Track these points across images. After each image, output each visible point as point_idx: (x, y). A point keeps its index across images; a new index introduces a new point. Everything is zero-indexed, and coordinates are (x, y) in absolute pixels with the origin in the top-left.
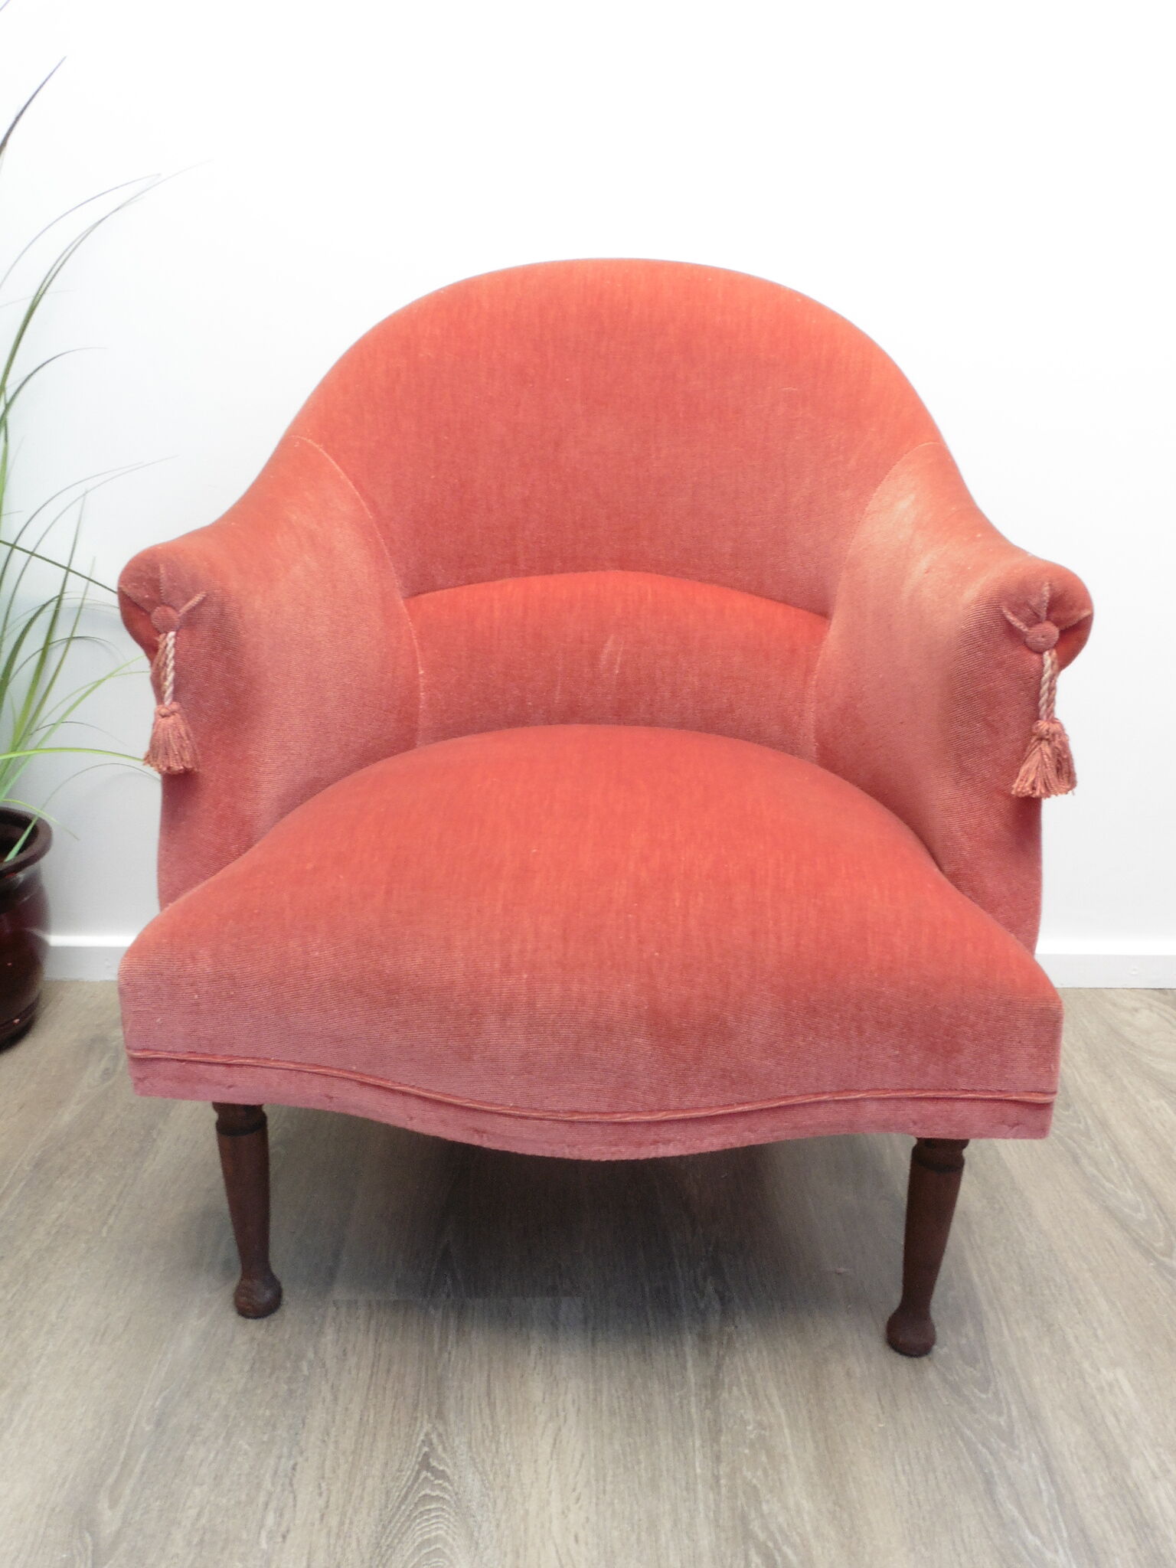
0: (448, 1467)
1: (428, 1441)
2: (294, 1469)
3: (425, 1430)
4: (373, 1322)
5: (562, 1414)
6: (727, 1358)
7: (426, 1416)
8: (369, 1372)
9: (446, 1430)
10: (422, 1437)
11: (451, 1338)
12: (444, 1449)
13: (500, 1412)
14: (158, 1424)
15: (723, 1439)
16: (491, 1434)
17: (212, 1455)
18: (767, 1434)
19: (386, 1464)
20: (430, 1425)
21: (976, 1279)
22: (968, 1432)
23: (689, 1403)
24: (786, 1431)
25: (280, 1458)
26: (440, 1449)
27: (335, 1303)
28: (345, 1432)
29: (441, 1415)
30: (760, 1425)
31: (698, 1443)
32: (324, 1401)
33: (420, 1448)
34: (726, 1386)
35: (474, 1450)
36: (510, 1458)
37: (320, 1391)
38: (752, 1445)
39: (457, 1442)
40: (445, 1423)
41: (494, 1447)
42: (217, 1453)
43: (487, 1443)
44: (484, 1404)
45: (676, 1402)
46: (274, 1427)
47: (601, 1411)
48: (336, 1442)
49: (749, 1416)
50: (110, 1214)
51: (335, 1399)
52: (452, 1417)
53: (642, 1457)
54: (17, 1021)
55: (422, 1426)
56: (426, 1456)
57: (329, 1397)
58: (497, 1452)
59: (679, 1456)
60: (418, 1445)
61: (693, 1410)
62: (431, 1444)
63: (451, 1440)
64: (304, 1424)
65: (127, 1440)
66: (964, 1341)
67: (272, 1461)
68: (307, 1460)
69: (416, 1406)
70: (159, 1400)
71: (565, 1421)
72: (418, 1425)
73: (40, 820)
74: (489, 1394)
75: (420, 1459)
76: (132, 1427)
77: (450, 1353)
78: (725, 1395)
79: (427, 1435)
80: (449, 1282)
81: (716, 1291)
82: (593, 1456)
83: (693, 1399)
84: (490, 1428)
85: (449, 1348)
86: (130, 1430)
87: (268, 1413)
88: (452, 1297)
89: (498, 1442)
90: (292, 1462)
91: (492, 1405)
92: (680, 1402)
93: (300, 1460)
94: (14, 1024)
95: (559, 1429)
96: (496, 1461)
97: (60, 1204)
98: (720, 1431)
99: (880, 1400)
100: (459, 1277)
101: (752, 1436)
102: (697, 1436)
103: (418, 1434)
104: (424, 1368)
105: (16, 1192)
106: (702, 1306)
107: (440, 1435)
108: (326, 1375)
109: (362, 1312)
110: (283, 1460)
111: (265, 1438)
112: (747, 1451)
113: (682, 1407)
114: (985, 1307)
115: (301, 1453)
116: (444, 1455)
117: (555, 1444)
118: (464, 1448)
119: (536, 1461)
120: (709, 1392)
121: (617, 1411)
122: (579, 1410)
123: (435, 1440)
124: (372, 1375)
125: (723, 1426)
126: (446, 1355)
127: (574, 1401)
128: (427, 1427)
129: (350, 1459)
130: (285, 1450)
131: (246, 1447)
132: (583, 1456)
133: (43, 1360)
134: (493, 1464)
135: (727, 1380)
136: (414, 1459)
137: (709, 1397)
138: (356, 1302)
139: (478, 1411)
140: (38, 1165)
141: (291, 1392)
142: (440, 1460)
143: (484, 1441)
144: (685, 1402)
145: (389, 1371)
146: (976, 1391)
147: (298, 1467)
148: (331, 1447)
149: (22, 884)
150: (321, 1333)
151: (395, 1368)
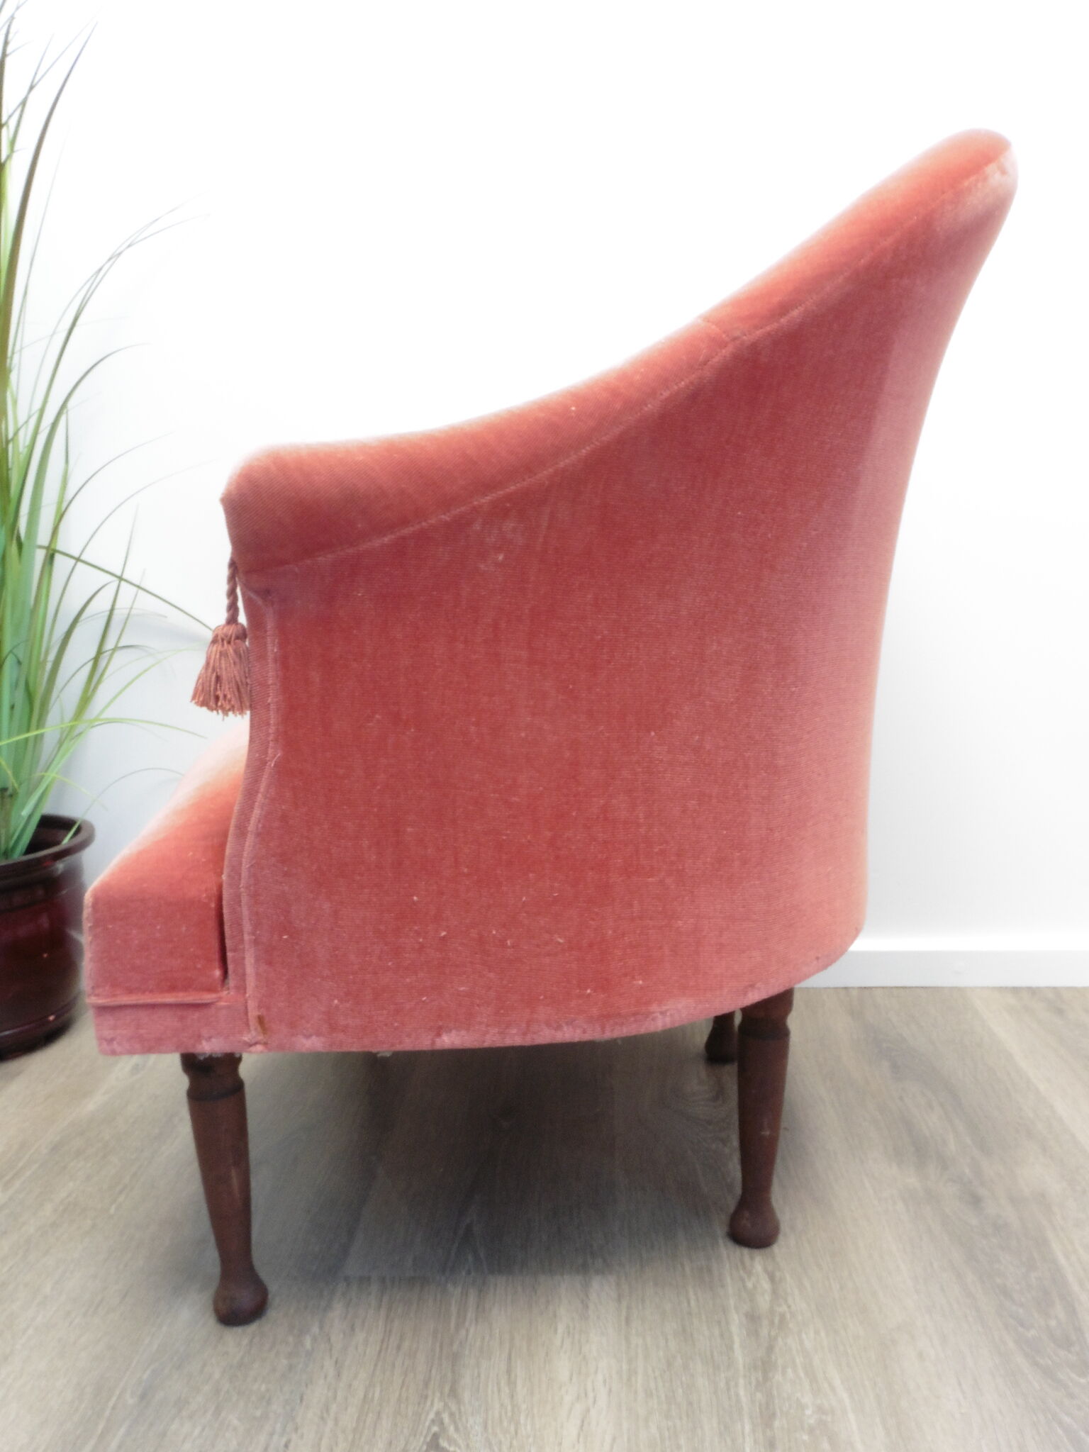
0: (460, 1448)
1: (438, 1420)
2: (286, 1446)
3: (435, 1409)
4: (386, 1299)
5: (591, 1395)
6: (780, 1339)
7: (438, 1394)
8: (378, 1349)
9: (460, 1409)
10: (432, 1416)
11: (470, 1314)
12: (457, 1429)
13: (521, 1390)
14: (143, 1397)
15: (777, 1423)
16: (509, 1414)
17: (197, 1432)
18: (829, 1419)
19: (390, 1443)
20: (442, 1404)
21: (1062, 1261)
22: (1067, 1419)
23: (736, 1385)
24: (851, 1416)
25: (272, 1434)
26: (452, 1429)
27: (347, 1279)
28: (346, 1409)
29: (454, 1393)
30: (820, 1410)
31: (748, 1428)
32: (326, 1377)
33: (429, 1428)
34: (780, 1369)
35: (490, 1430)
36: (531, 1440)
37: (322, 1367)
38: (811, 1431)
39: (471, 1421)
40: (459, 1402)
41: (512, 1429)
42: (203, 1430)
43: (505, 1424)
44: (503, 1382)
45: (722, 1385)
46: (269, 1402)
47: (636, 1392)
48: (336, 1421)
49: (807, 1399)
50: (121, 1192)
51: (339, 1375)
52: (466, 1396)
53: (682, 1441)
54: (51, 1018)
55: (432, 1404)
56: (436, 1437)
57: (331, 1372)
58: (516, 1433)
59: (726, 1442)
60: (427, 1424)
61: (742, 1393)
62: (442, 1423)
63: (464, 1419)
64: (301, 1400)
65: (107, 1413)
66: (1053, 1323)
67: (262, 1438)
68: (302, 1437)
69: (426, 1384)
70: (148, 1372)
71: (595, 1402)
72: (429, 1403)
73: (85, 822)
74: (509, 1372)
75: (428, 1439)
76: (114, 1399)
77: (467, 1331)
78: (778, 1377)
79: (438, 1414)
80: (470, 1258)
81: (766, 1271)
82: (626, 1440)
83: (741, 1381)
84: (509, 1408)
85: (467, 1324)
86: (111, 1404)
87: (263, 1388)
88: (473, 1274)
89: (517, 1424)
90: (284, 1440)
91: (512, 1383)
92: (727, 1383)
93: (294, 1437)
94: (49, 1022)
95: (588, 1410)
96: (515, 1442)
97: (71, 1184)
98: (774, 1415)
99: (960, 1384)
100: (482, 1255)
101: (812, 1421)
102: (746, 1420)
103: (428, 1414)
104: (438, 1345)
105: (28, 1173)
106: (749, 1285)
107: (452, 1415)
108: (331, 1350)
109: (374, 1288)
110: (276, 1437)
111: (258, 1413)
112: (805, 1437)
113: (728, 1389)
114: (1076, 1288)
115: (296, 1429)
116: (456, 1436)
117: (582, 1426)
118: (478, 1429)
119: (560, 1444)
120: (760, 1374)
121: (654, 1392)
122: (610, 1391)
123: (446, 1417)
124: (380, 1352)
125: (778, 1411)
126: (463, 1332)
127: (605, 1381)
128: (438, 1405)
129: (350, 1438)
130: (278, 1426)
131: (235, 1422)
132: (614, 1439)
133: (30, 1331)
134: (511, 1446)
135: (780, 1362)
136: (422, 1439)
137: (761, 1379)
138: (369, 1279)
139: (495, 1389)
140: (55, 1148)
141: (291, 1368)
142: (451, 1441)
143: (501, 1421)
144: (732, 1384)
145: (399, 1347)
146: (1073, 1376)
147: (292, 1446)
148: (330, 1423)
149: (62, 874)
150: (328, 1307)
151: (406, 1344)
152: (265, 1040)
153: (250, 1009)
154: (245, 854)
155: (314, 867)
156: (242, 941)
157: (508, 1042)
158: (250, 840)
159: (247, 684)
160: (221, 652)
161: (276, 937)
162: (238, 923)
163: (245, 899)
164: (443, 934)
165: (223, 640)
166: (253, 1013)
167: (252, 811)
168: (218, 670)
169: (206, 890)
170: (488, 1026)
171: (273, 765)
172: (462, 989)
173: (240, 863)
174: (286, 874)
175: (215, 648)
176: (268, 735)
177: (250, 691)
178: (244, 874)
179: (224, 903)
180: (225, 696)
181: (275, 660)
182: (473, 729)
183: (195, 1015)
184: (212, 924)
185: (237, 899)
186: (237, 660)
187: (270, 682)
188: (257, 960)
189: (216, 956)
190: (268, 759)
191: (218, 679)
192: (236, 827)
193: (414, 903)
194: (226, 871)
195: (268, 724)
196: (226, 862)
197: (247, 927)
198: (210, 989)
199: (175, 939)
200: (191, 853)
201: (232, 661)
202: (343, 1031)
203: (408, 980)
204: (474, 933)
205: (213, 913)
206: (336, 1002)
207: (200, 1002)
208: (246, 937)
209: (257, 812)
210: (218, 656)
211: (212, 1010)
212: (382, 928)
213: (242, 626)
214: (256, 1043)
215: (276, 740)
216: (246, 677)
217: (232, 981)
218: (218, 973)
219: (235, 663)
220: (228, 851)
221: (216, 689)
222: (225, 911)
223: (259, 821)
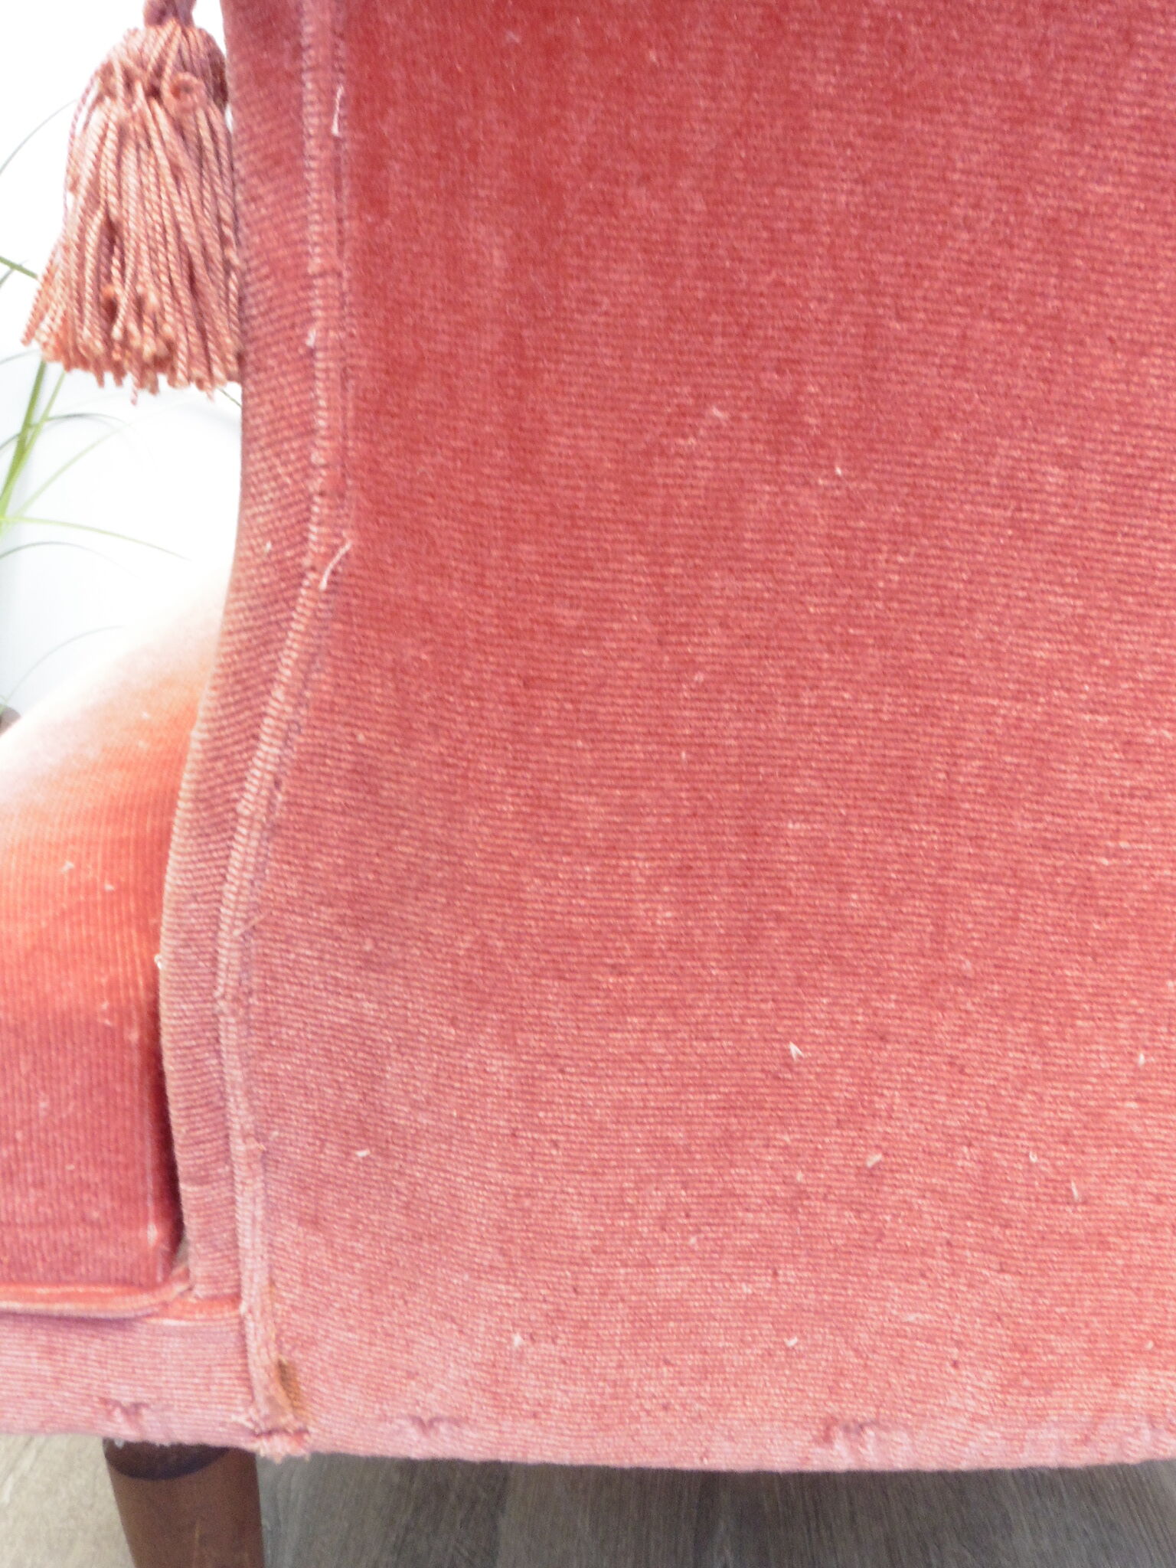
152: (298, 1425)
153: (253, 1344)
154: (229, 891)
155: (464, 944)
156: (225, 1155)
157: (1027, 1458)
158: (245, 846)
159: (228, 266)
160: (122, 133)
161: (331, 1151)
162: (215, 1106)
163: (230, 1035)
164: (875, 1158)
165: (129, 85)
166: (261, 1360)
167: (254, 748)
168: (113, 199)
169: (113, 986)
170: (975, 1418)
171: (323, 585)
172: (911, 1318)
173: (216, 920)
174: (367, 962)
175: (98, 117)
176: (308, 471)
177: (241, 300)
178: (229, 955)
179: (165, 1041)
180: (139, 303)
181: (335, 173)
182: (1055, 476)
183: (95, 1346)
184: (132, 1093)
185: (209, 1030)
186: (185, 161)
187: (315, 265)
188: (272, 1209)
189: (150, 1185)
190: (307, 562)
191: (112, 231)
192: (196, 800)
193: (788, 1063)
194: (167, 943)
195: (310, 431)
196: (167, 918)
197: (240, 1115)
198: (129, 1284)
199: (19, 1135)
200: (69, 865)
201: (164, 162)
202: (535, 1415)
203: (747, 1289)
204: (966, 1159)
205: (136, 1058)
206: (517, 1340)
207: (102, 1315)
208: (239, 1147)
209: (268, 751)
210: (110, 145)
211: (141, 1335)
212: (678, 1135)
213: (208, 40)
214: (269, 1433)
215: (337, 493)
216: (224, 241)
217: (198, 1258)
218: (153, 1233)
219: (176, 171)
220: (172, 879)
221: (103, 277)
222: (169, 1066)
223: (277, 784)
